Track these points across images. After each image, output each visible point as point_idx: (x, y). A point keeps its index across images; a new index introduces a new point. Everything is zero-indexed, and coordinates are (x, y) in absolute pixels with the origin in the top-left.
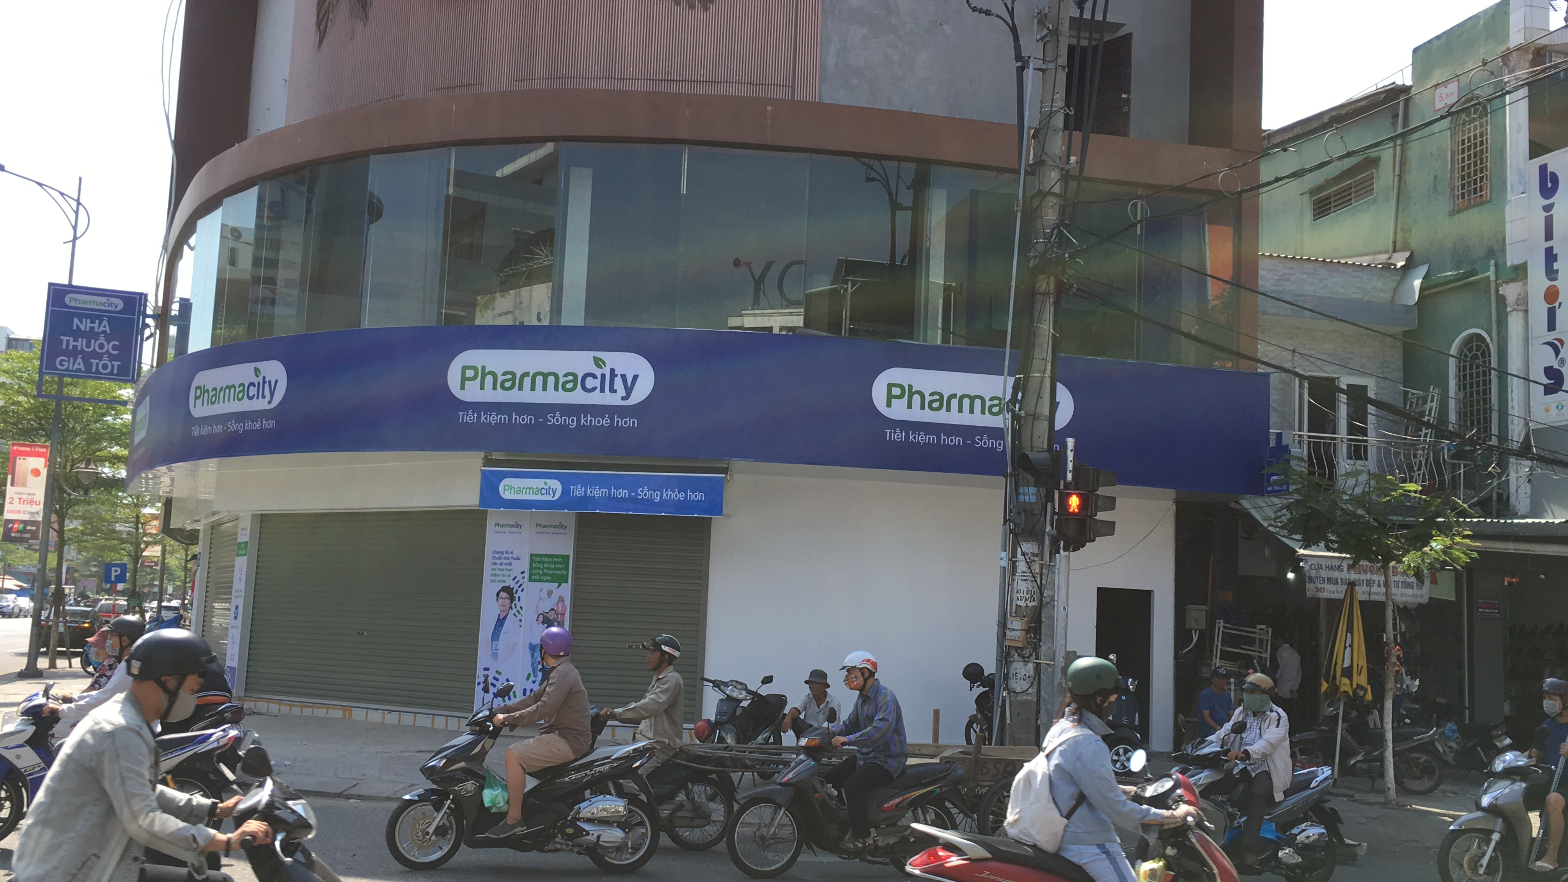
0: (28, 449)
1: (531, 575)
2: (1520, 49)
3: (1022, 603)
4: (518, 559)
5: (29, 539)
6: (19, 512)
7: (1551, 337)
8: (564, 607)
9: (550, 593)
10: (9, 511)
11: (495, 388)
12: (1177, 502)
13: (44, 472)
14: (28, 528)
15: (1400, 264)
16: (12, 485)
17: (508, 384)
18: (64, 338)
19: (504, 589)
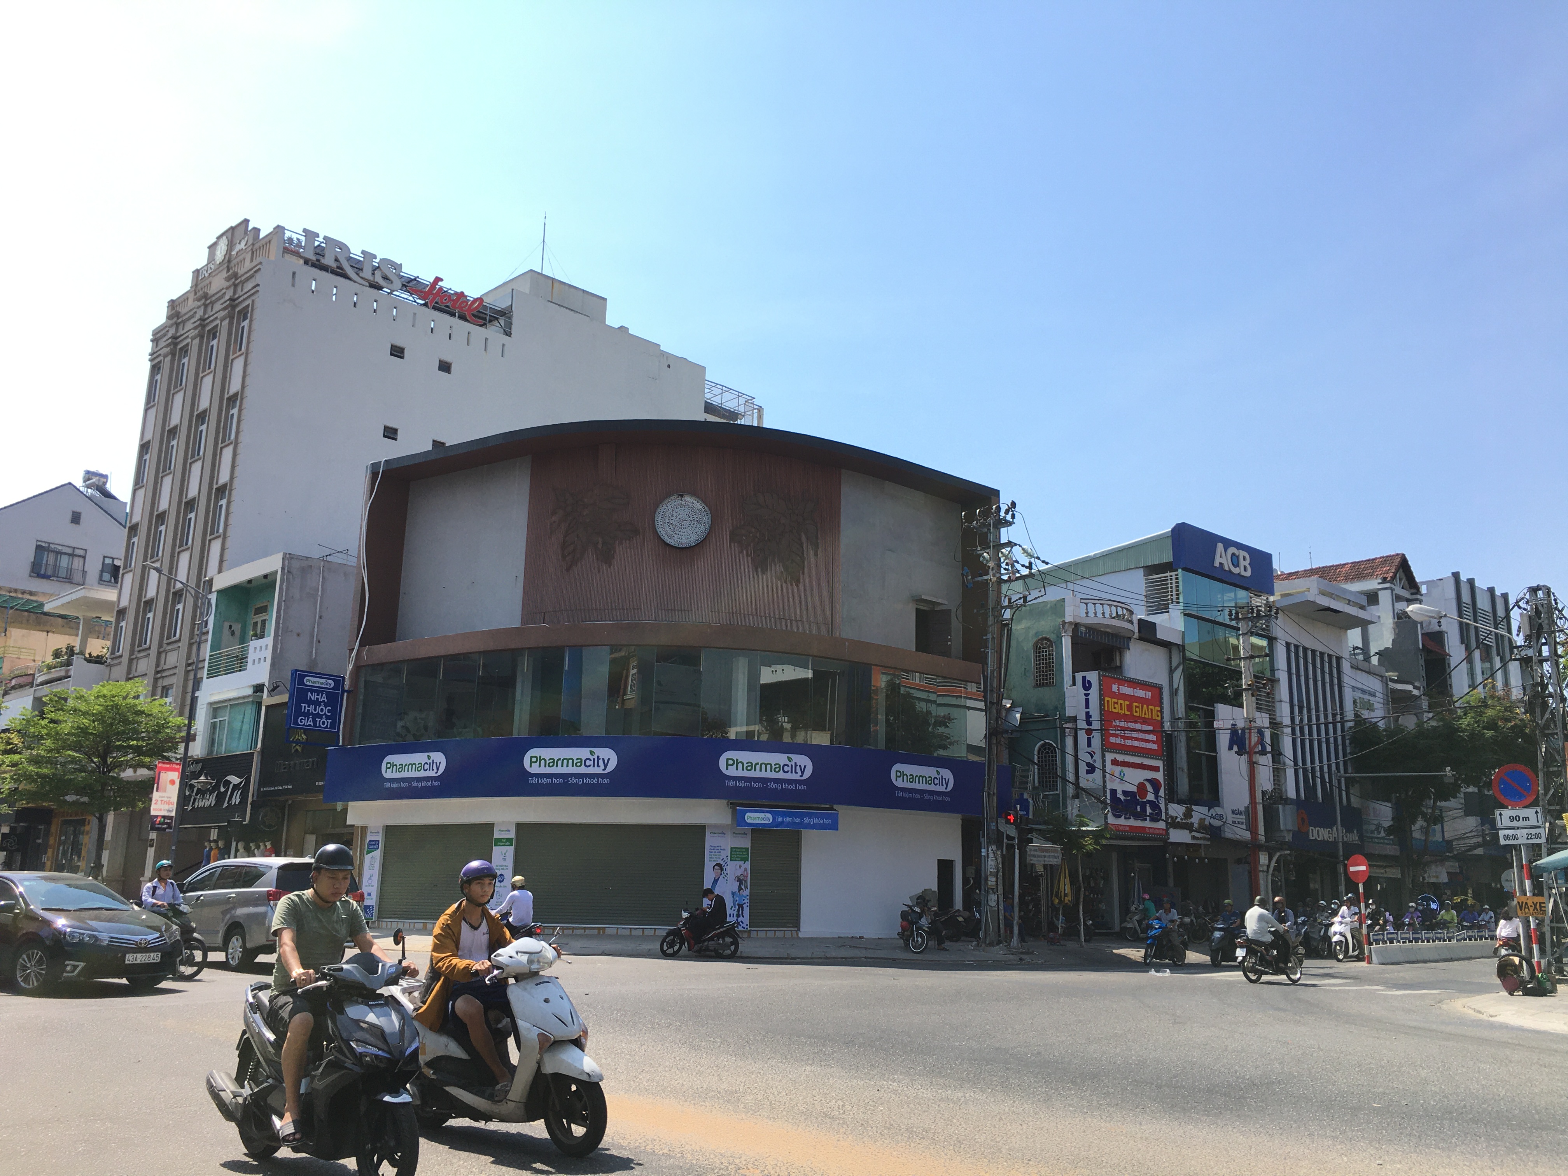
0: (168, 766)
1: (731, 857)
2: (1070, 623)
3: (992, 870)
4: (724, 850)
5: (166, 828)
6: (161, 810)
7: (1089, 750)
8: (747, 874)
9: (740, 867)
10: (154, 810)
11: (743, 770)
12: (963, 820)
13: (178, 782)
14: (166, 821)
15: (1008, 706)
16: (157, 790)
17: (749, 768)
18: (303, 705)
19: (717, 865)
